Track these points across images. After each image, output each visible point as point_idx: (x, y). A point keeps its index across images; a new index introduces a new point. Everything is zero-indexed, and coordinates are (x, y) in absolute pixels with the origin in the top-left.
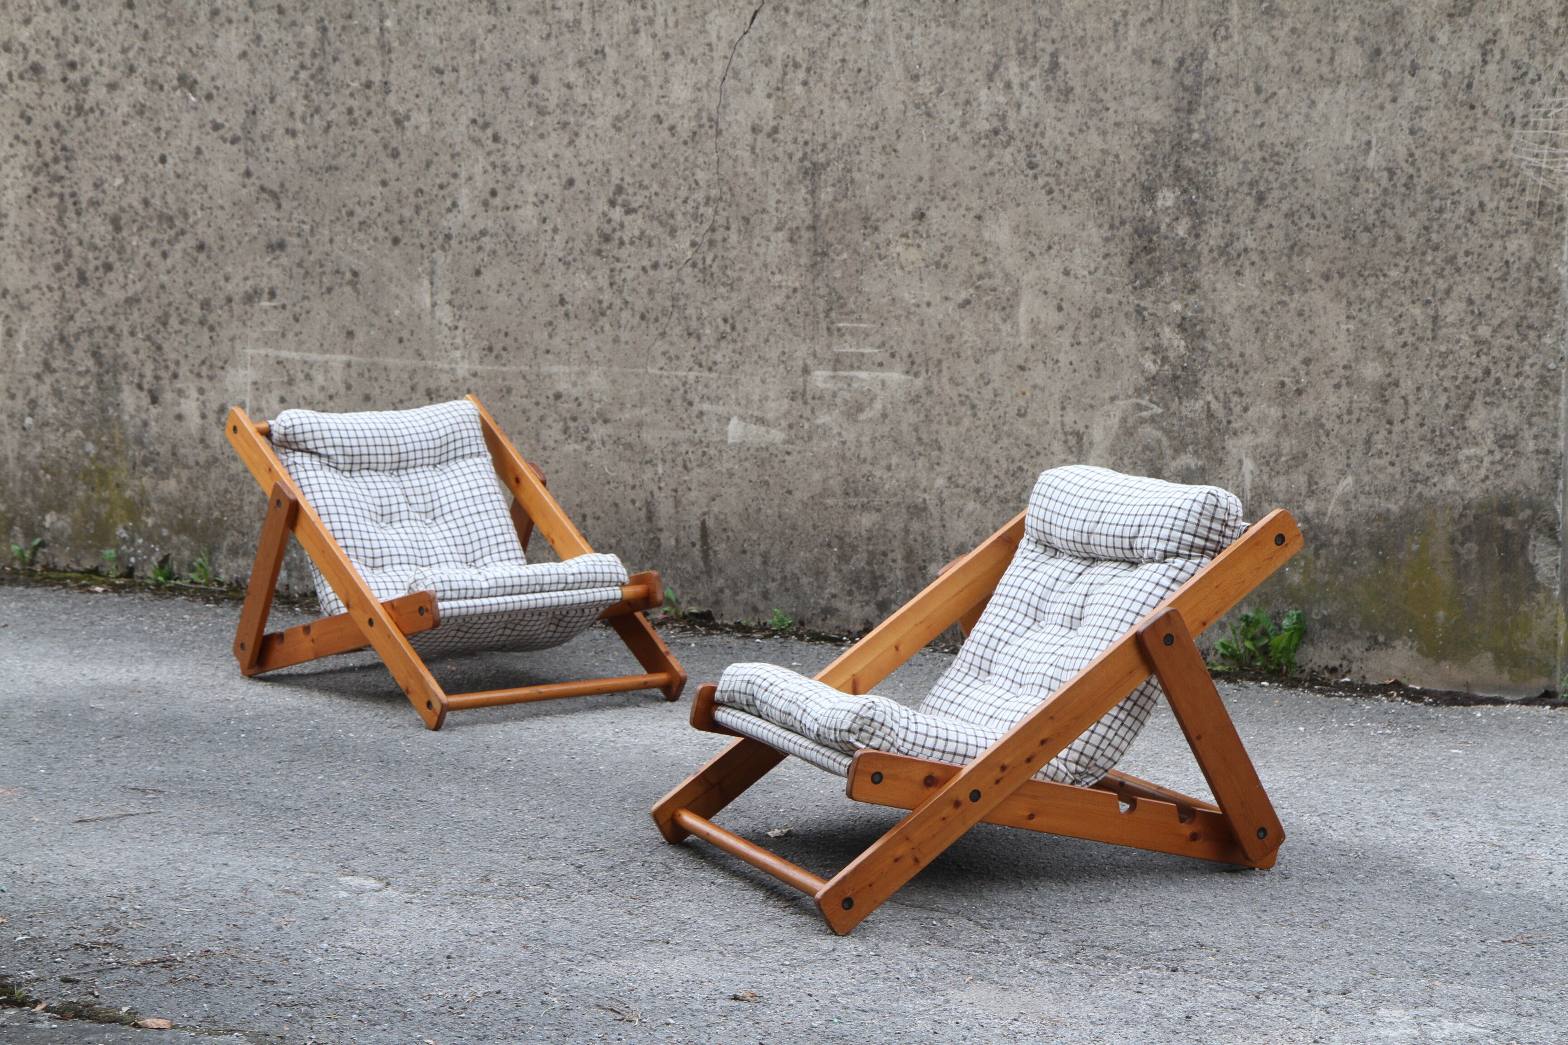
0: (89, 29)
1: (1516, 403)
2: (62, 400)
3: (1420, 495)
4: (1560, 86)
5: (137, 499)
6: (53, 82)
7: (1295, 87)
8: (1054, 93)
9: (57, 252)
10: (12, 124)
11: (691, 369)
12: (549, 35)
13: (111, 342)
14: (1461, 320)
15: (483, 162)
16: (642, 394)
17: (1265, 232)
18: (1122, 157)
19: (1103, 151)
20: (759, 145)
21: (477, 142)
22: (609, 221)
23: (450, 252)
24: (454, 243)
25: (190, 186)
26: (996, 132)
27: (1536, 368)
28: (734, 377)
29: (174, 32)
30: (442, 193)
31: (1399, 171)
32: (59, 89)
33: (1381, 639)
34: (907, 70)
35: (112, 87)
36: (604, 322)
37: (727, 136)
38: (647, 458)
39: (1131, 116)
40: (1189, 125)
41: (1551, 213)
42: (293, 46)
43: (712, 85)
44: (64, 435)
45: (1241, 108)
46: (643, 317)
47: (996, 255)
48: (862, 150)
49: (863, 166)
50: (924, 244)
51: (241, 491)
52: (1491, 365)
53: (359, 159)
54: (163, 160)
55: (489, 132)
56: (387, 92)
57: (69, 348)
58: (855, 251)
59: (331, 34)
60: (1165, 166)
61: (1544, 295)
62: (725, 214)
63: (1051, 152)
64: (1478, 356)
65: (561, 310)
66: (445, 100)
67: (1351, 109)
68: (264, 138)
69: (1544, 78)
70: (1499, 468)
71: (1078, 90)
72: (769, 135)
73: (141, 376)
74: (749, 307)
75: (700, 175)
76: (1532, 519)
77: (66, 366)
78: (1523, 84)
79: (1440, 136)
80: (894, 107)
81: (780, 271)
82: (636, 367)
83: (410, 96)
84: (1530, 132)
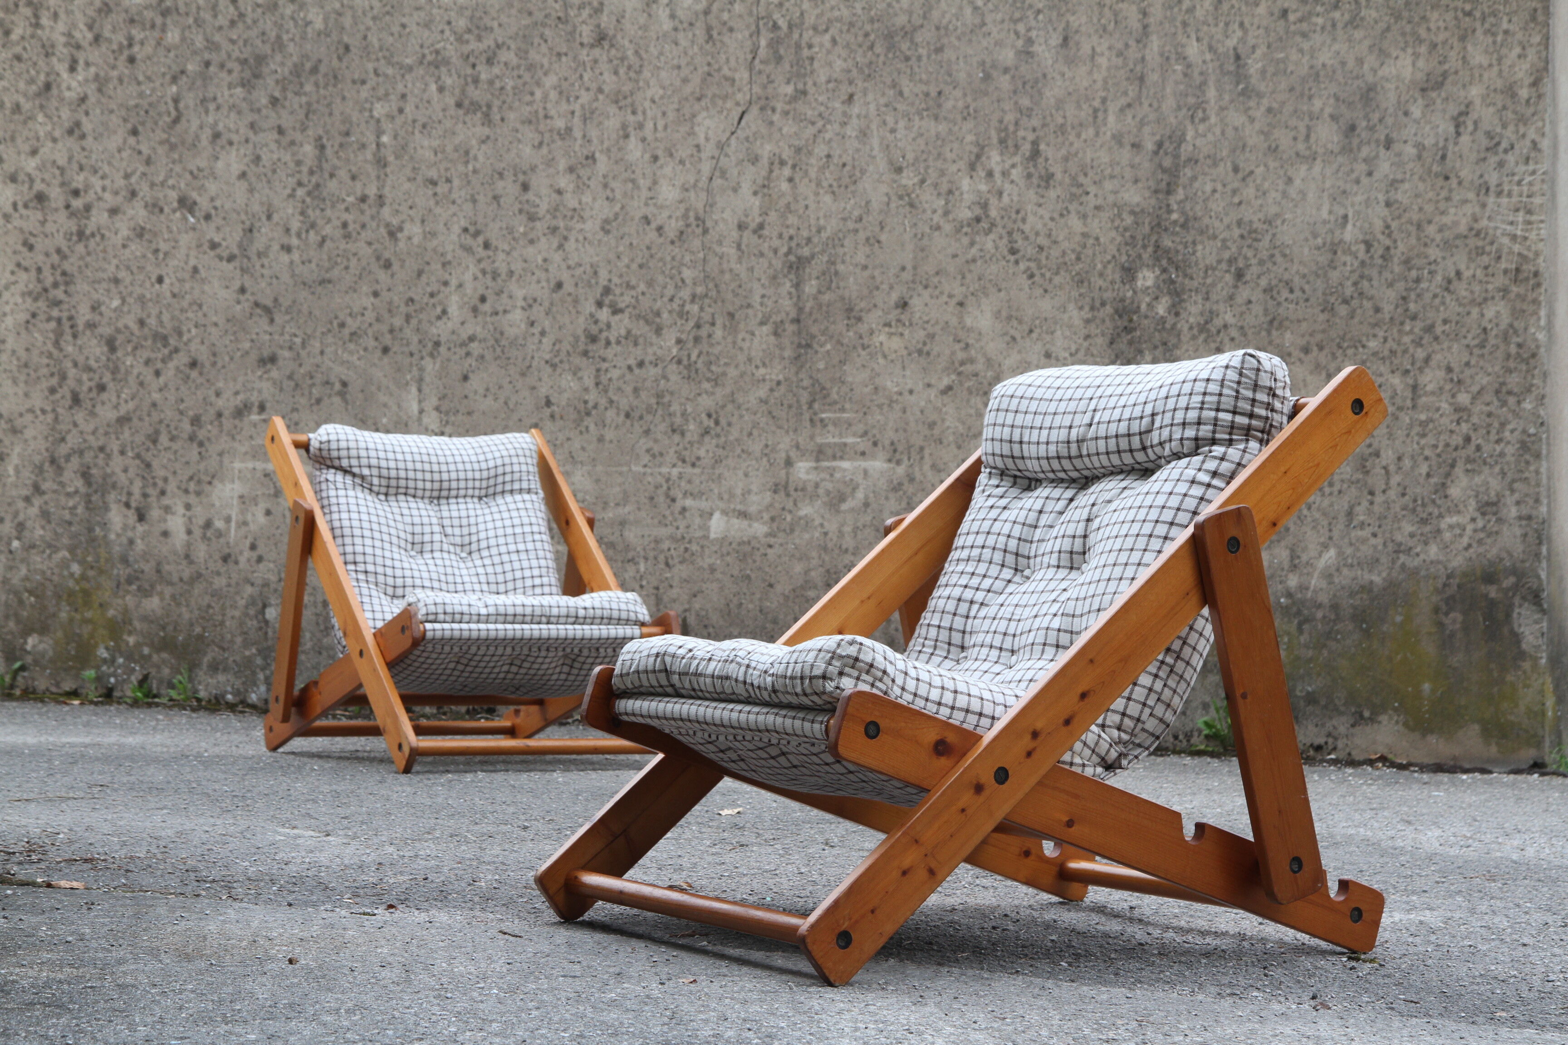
0: (94, 156)
1: (1497, 469)
2: (49, 522)
3: (1403, 566)
4: (1533, 155)
5: (120, 618)
6: (56, 210)
7: (1272, 164)
8: (1035, 180)
9: (52, 375)
10: (15, 252)
11: (674, 466)
12: (541, 144)
13: (101, 462)
14: (1441, 389)
15: (473, 269)
16: (625, 492)
17: (1244, 308)
18: (1102, 240)
19: (1085, 235)
20: (745, 241)
21: (468, 250)
22: (596, 322)
23: (438, 360)
24: (443, 349)
25: (185, 304)
26: (978, 220)
27: (1516, 433)
28: (717, 472)
29: (176, 156)
30: (432, 301)
31: (1375, 244)
32: (62, 215)
33: (1367, 714)
34: (891, 162)
35: (114, 211)
36: (589, 422)
37: (713, 235)
38: (630, 555)
39: (1111, 198)
40: (1168, 205)
41: (1527, 279)
42: (292, 165)
43: (700, 185)
44: (50, 556)
45: (1219, 187)
46: (627, 416)
47: (978, 340)
48: (846, 242)
49: (847, 258)
50: (906, 332)
51: (223, 608)
52: (1471, 433)
53: (352, 271)
54: (160, 280)
55: (480, 240)
56: (382, 205)
57: (60, 470)
58: (839, 343)
59: (329, 152)
60: (1145, 247)
61: (1523, 360)
62: (711, 310)
63: (1032, 237)
64: (1458, 423)
65: (547, 411)
66: (438, 210)
67: (1328, 184)
68: (259, 255)
69: (1516, 147)
70: (1482, 535)
71: (1059, 176)
72: (755, 232)
73: (129, 494)
74: (733, 401)
75: (687, 273)
76: (1516, 587)
77: (55, 487)
78: (1496, 153)
79: (1416, 207)
80: (877, 201)
81: (764, 365)
82: (620, 465)
83: (404, 208)
84: (1504, 200)
